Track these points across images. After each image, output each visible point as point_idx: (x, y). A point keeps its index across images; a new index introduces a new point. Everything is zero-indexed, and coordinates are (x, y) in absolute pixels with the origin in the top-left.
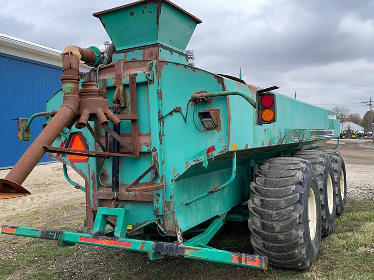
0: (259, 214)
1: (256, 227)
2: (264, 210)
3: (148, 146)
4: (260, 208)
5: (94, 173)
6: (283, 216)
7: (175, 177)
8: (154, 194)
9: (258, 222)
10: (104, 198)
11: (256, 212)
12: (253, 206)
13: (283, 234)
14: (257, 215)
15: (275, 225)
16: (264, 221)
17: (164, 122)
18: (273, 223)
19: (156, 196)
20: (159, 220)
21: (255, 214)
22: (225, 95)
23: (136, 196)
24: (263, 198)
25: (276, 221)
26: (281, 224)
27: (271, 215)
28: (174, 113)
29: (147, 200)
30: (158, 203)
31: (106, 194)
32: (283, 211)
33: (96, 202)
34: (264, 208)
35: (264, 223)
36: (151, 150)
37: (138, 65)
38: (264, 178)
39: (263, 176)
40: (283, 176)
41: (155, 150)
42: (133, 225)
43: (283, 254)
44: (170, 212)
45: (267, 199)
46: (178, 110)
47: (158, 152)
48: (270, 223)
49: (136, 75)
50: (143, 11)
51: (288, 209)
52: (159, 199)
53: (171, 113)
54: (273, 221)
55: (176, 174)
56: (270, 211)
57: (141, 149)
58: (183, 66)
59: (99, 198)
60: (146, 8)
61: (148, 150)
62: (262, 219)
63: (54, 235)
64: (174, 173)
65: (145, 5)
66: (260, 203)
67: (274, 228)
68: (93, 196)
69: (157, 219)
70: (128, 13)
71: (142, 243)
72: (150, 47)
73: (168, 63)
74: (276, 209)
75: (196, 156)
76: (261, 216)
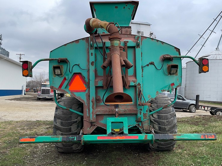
0: (157, 122)
1: (155, 129)
2: (160, 120)
3: (134, 82)
4: (157, 120)
5: (93, 98)
6: (170, 122)
7: (150, 99)
8: (139, 109)
9: (157, 127)
10: (101, 114)
11: (155, 122)
12: (154, 118)
13: (170, 131)
14: (156, 123)
15: (166, 127)
16: (160, 126)
17: (143, 69)
18: (165, 126)
19: (140, 111)
20: (139, 124)
21: (155, 123)
22: (181, 58)
23: (125, 111)
24: (158, 114)
25: (167, 125)
26: (169, 127)
27: (164, 123)
28: (150, 65)
29: (133, 113)
30: (140, 114)
31: (103, 111)
32: (170, 120)
33: (95, 116)
34: (160, 119)
35: (160, 127)
36: (137, 85)
37: (127, 36)
38: (156, 105)
39: (155, 103)
40: (165, 103)
41: (139, 84)
42: (120, 129)
43: (167, 142)
44: (146, 119)
45: (161, 115)
46: (152, 63)
47: (141, 85)
48: (163, 127)
49: (128, 42)
50: (124, 8)
51: (171, 119)
52: (141, 112)
53: (148, 65)
54: (165, 125)
55: (150, 98)
56: (163, 121)
57: (129, 84)
58: (156, 41)
59: (97, 114)
60: (127, 6)
61: (135, 84)
62: (159, 125)
63: (74, 138)
64: (149, 97)
65: (127, 4)
66: (157, 117)
67: (165, 129)
68: (92, 113)
69: (137, 124)
70: (114, 6)
71: (145, 135)
72: (126, 28)
73: (147, 38)
74: (166, 119)
75: (163, 88)
76: (159, 123)
